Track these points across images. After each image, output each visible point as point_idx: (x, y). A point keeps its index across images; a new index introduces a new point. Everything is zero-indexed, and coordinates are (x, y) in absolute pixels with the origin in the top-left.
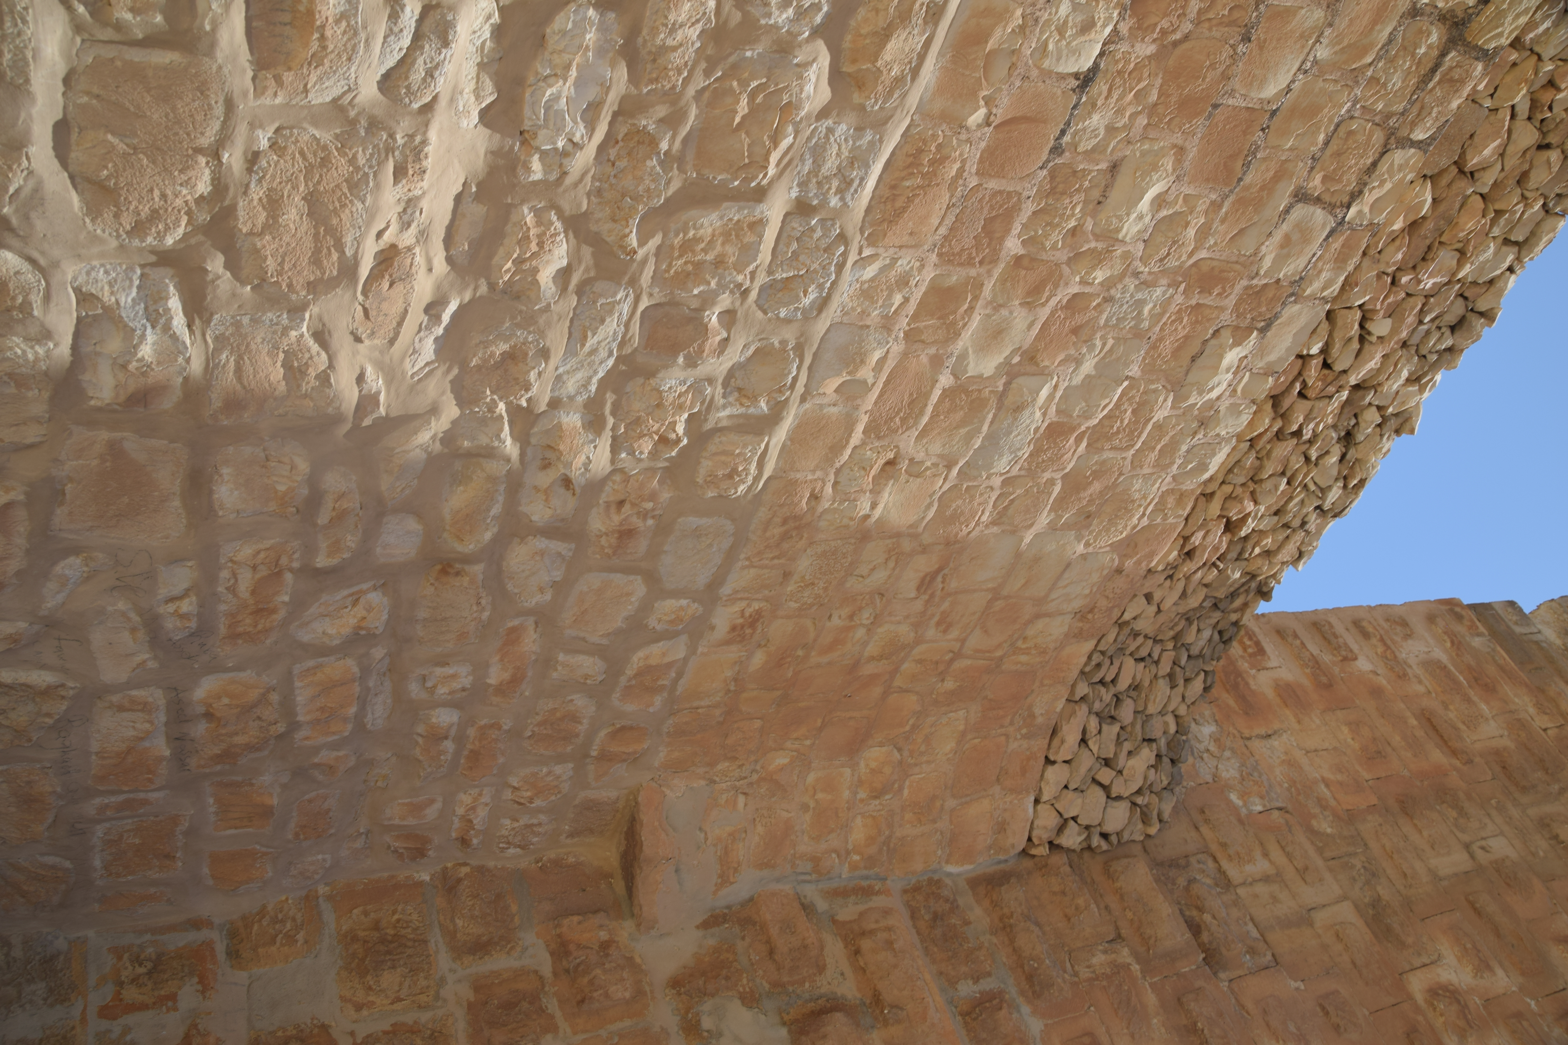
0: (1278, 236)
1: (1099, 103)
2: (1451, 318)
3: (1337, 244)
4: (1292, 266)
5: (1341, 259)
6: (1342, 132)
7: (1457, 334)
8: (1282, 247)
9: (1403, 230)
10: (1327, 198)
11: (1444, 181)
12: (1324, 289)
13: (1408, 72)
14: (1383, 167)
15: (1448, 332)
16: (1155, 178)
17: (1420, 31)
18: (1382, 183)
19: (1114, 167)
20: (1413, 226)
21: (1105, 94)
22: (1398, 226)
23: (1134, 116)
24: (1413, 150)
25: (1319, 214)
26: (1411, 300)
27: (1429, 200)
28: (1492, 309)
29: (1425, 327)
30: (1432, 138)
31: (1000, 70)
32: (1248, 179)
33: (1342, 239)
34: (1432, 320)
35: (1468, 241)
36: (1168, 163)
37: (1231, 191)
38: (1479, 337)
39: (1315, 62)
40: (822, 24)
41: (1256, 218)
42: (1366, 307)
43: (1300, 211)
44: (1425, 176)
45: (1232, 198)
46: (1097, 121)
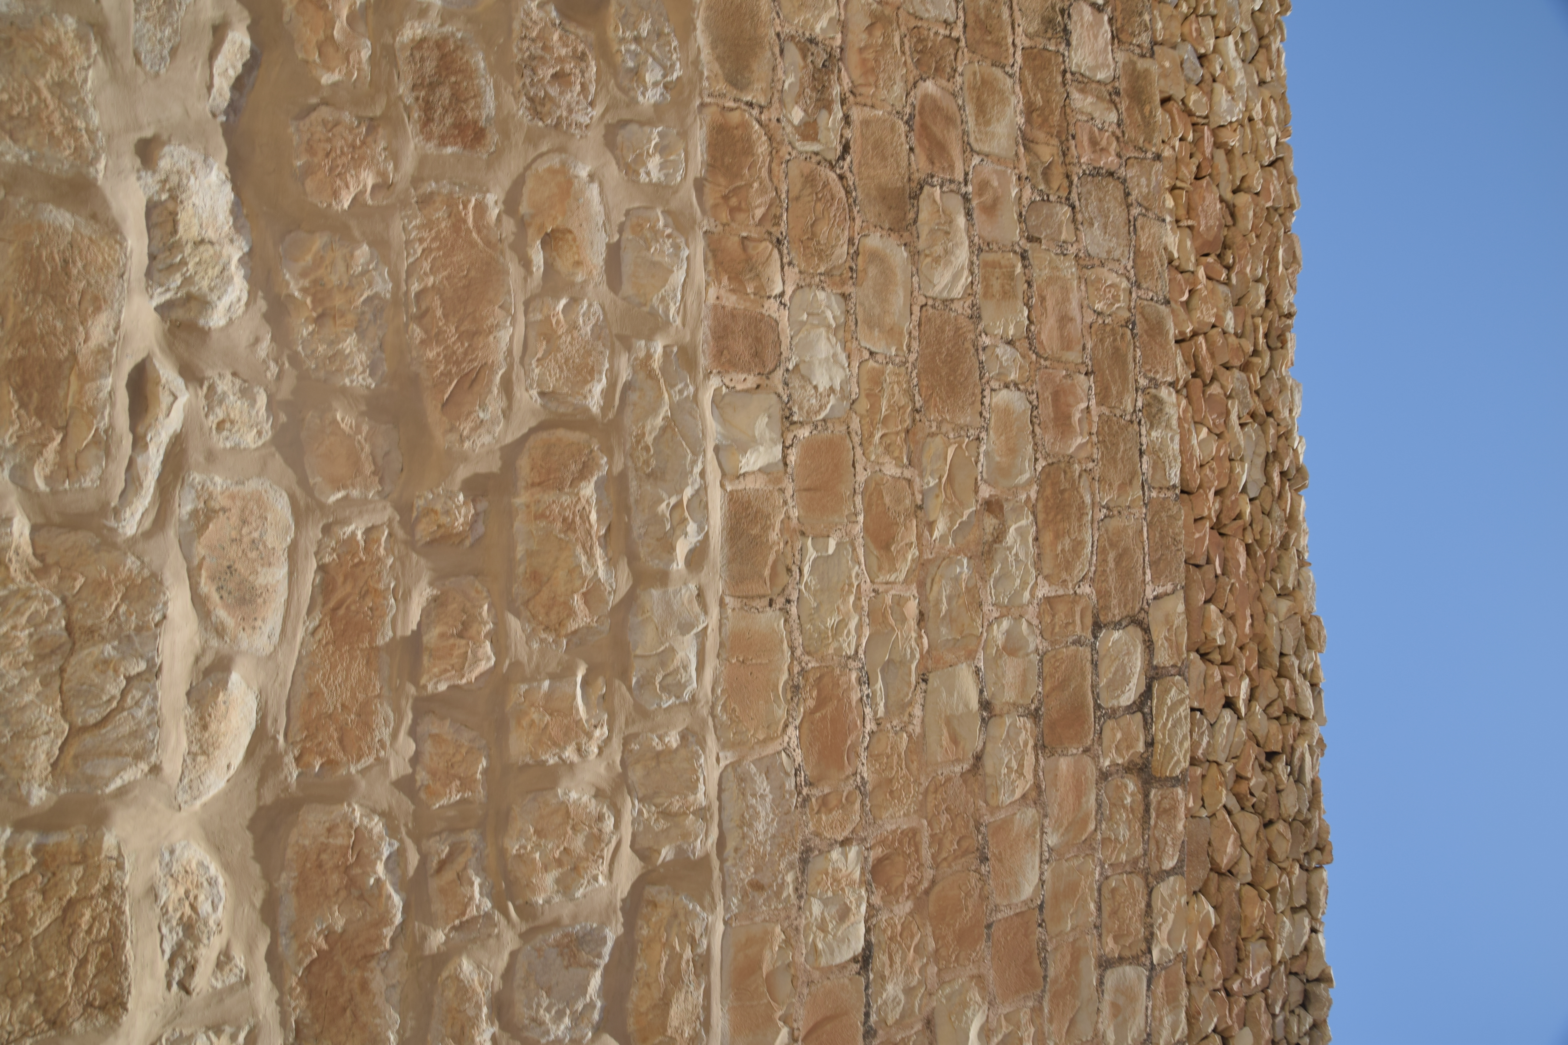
0: (1106, 1009)
1: (887, 973)
2: (1296, 998)
3: (1160, 988)
4: (1134, 1029)
5: (1172, 999)
6: (1106, 893)
7: (1311, 1009)
8: (1115, 1016)
9: (1207, 946)
10: (1127, 953)
11: (1213, 889)
12: (1174, 1033)
13: (1129, 821)
14: (1157, 904)
15: (1302, 1012)
16: (970, 1014)
17: (1118, 787)
18: (1165, 917)
19: (929, 1023)
20: (1213, 938)
21: (887, 962)
22: (1200, 944)
23: (922, 970)
24: (1172, 878)
25: (1129, 971)
26: (1253, 1000)
27: (1211, 910)
28: (1323, 971)
29: (1280, 1018)
30: (1181, 861)
31: (784, 987)
32: (1052, 973)
33: (1161, 981)
34: (1282, 1008)
35: (1264, 926)
36: (975, 995)
37: (1043, 991)
38: (1330, 1001)
39: (1051, 850)
40: (601, 1019)
41: (1078, 1004)
42: (1220, 1028)
43: (1112, 977)
44: (1195, 893)
45: (1047, 997)
46: (892, 989)
